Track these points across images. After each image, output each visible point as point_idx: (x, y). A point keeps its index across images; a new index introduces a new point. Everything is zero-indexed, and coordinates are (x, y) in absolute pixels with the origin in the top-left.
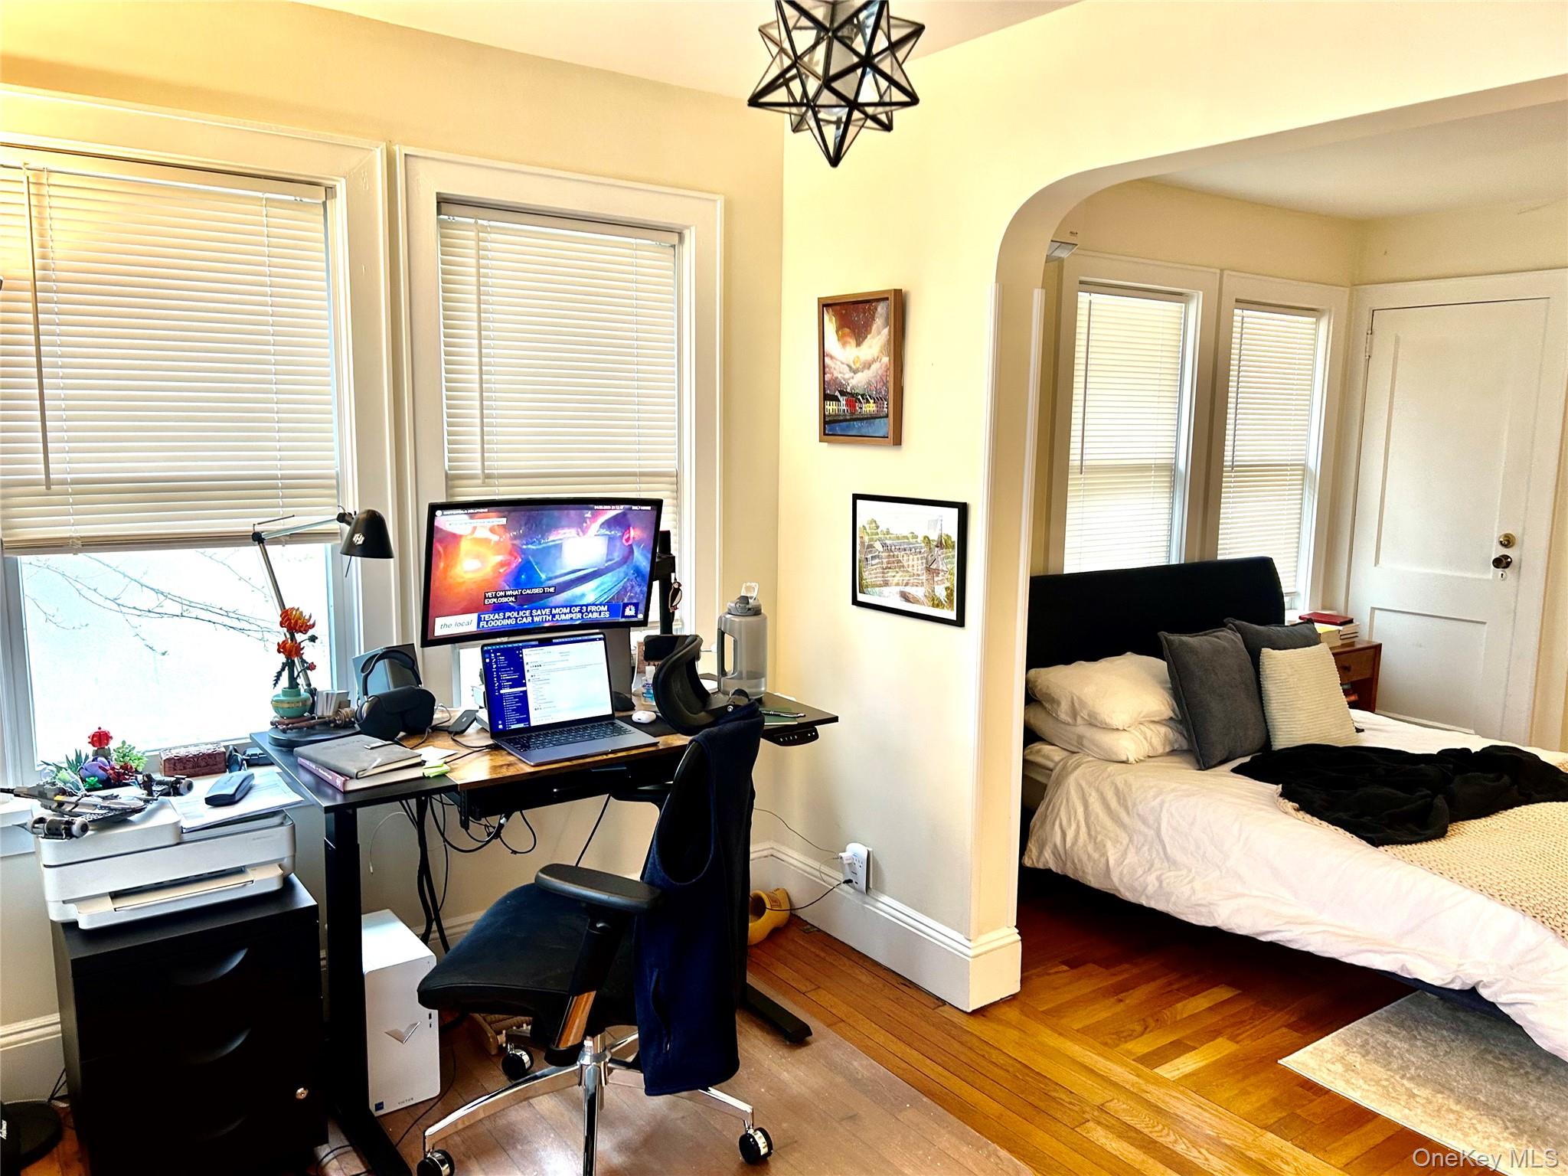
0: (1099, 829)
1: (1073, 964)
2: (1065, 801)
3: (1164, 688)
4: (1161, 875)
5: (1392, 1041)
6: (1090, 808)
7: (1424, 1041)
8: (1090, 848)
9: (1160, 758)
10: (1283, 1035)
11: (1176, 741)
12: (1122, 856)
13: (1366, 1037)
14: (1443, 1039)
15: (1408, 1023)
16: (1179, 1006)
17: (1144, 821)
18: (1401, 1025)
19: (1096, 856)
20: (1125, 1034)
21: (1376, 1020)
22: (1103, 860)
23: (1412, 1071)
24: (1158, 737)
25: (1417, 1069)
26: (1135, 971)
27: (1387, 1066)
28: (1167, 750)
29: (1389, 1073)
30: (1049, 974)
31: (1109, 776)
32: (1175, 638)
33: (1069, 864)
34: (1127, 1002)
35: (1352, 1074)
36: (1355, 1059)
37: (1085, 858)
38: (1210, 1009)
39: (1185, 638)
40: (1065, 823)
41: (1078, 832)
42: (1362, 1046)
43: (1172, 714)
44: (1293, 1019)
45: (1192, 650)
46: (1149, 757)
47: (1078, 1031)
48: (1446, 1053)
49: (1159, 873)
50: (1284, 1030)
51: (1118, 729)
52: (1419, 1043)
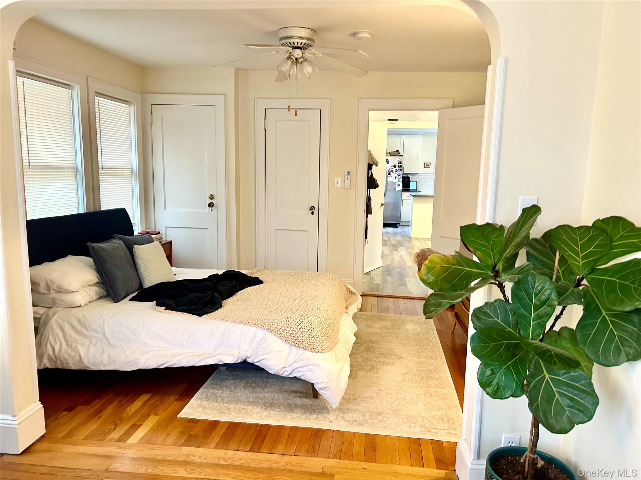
0: (72, 341)
1: (70, 409)
2: (51, 331)
3: (93, 269)
4: (109, 354)
5: (216, 391)
6: (66, 332)
7: (226, 387)
8: (70, 351)
9: (95, 302)
10: (175, 405)
11: (101, 292)
12: (87, 351)
13: (206, 393)
14: (232, 384)
15: (218, 382)
16: (128, 409)
17: (96, 331)
18: (216, 384)
19: (73, 354)
20: (107, 431)
21: (207, 385)
22: (78, 355)
23: (226, 400)
24: (94, 292)
25: (227, 398)
26: (103, 401)
27: (217, 401)
28: (98, 297)
29: (218, 404)
30: (59, 418)
31: (73, 315)
32: (95, 245)
33: (58, 362)
34: (103, 417)
35: (206, 409)
36: (205, 403)
37: (67, 357)
38: (142, 406)
39: (99, 245)
40: (53, 343)
41: (61, 345)
42: (206, 397)
43: (97, 280)
44: (177, 397)
45: (103, 249)
46: (90, 302)
47: (83, 439)
48: (235, 389)
49: (107, 353)
50: (175, 403)
51: (73, 292)
52: (224, 388)
